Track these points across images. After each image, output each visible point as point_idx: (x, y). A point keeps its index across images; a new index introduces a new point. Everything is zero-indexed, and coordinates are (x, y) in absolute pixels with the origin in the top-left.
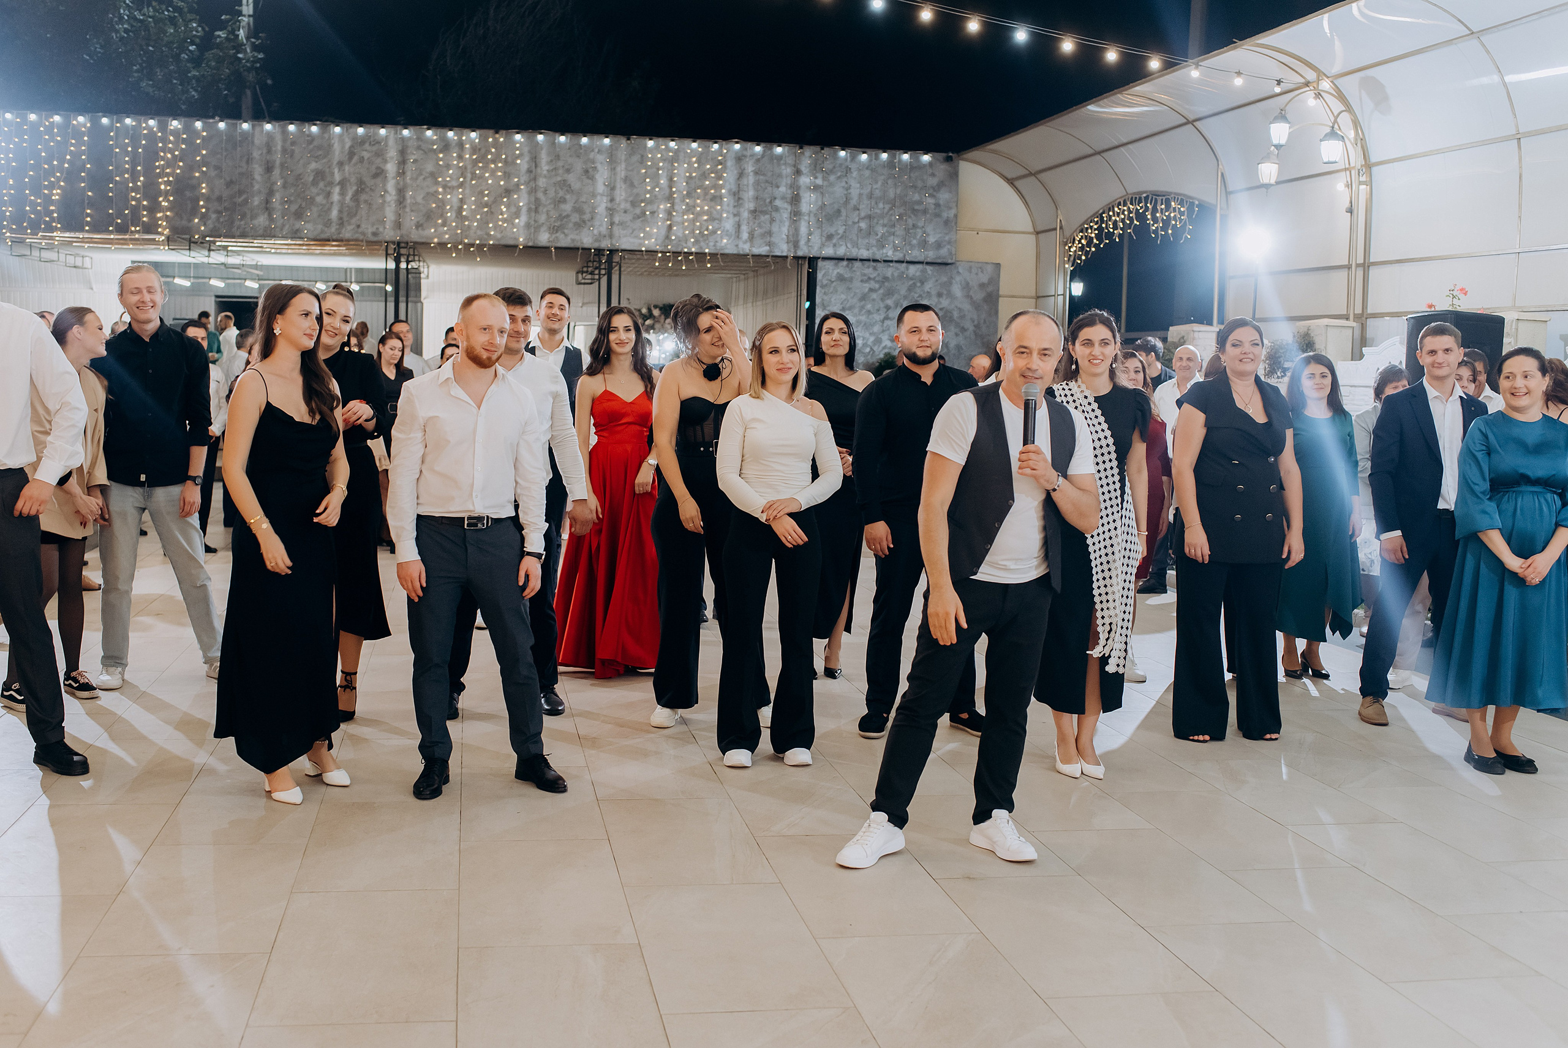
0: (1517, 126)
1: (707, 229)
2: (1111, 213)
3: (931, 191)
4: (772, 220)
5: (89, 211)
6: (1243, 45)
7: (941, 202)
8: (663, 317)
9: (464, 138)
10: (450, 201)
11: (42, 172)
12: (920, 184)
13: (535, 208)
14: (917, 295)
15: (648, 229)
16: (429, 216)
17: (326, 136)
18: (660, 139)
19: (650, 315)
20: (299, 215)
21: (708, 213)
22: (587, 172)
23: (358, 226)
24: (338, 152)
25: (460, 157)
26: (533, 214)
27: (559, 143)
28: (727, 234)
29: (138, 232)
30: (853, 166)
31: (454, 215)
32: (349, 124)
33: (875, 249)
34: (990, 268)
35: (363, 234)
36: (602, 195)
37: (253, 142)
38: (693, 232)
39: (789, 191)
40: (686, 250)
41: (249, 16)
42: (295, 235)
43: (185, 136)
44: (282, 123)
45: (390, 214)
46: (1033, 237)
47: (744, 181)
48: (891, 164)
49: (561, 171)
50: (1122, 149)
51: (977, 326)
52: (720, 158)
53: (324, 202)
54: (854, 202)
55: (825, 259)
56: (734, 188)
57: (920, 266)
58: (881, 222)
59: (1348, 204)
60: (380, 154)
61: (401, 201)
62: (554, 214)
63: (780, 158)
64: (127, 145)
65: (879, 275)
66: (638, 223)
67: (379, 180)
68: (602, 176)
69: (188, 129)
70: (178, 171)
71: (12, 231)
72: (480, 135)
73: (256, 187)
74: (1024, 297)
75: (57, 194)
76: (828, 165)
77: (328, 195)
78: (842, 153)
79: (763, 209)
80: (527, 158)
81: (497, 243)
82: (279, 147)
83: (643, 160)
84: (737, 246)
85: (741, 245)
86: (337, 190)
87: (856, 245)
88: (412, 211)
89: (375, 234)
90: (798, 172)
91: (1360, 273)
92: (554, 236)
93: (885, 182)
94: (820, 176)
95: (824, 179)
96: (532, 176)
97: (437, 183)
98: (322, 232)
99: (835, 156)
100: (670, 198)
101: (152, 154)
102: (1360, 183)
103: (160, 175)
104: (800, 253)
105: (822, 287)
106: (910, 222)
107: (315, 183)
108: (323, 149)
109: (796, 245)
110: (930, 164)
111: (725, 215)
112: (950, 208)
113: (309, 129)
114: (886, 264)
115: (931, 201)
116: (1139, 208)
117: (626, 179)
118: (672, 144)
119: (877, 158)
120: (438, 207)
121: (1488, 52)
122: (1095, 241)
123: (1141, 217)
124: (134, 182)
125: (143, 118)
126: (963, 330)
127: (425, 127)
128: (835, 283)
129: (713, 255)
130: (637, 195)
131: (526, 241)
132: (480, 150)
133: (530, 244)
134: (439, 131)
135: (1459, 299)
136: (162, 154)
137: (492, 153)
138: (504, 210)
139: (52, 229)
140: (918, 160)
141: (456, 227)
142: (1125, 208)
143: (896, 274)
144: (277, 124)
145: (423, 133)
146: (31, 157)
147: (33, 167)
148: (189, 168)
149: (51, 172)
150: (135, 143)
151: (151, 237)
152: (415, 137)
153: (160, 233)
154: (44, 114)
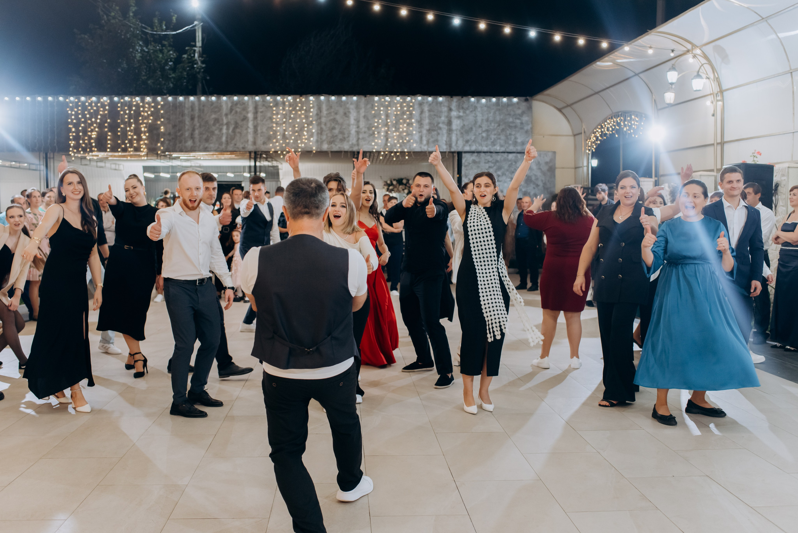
0: (790, 66)
1: (406, 140)
2: (606, 123)
3: (518, 116)
4: (438, 134)
5: (109, 142)
6: (651, 33)
7: (524, 122)
8: (398, 185)
9: (285, 100)
10: (279, 131)
11: (87, 125)
12: (512, 113)
13: (320, 132)
14: (513, 169)
15: (376, 141)
16: (269, 139)
17: (219, 102)
18: (381, 97)
19: (392, 184)
20: (207, 140)
21: (406, 132)
22: (345, 114)
23: (235, 145)
24: (225, 109)
25: (284, 109)
26: (319, 135)
27: (332, 100)
28: (415, 142)
29: (132, 151)
30: (478, 105)
31: (281, 137)
32: (230, 96)
33: (490, 147)
34: (550, 154)
35: (238, 148)
36: (353, 125)
37: (185, 107)
38: (398, 141)
39: (446, 119)
40: (395, 150)
41: (200, 47)
42: (205, 150)
43: (153, 105)
44: (198, 96)
45: (250, 138)
46: (572, 138)
47: (424, 115)
48: (497, 104)
49: (333, 114)
50: (608, 90)
51: (545, 184)
52: (411, 104)
53: (219, 133)
54: (479, 123)
55: (466, 152)
56: (418, 119)
57: (514, 154)
58: (493, 133)
59: (712, 112)
60: (245, 109)
61: (256, 131)
62: (330, 135)
63: (441, 103)
64: (126, 110)
65: (493, 159)
66: (371, 138)
67: (245, 122)
68: (353, 115)
70: (150, 121)
71: (74, 152)
72: (293, 98)
73: (187, 127)
74: (568, 168)
75: (95, 135)
76: (465, 106)
77: (221, 130)
78: (473, 99)
79: (433, 129)
80: (316, 108)
81: (302, 150)
82: (197, 108)
83: (373, 107)
84: (421, 147)
85: (423, 147)
86: (225, 127)
87: (481, 145)
88: (261, 136)
89: (243, 148)
90: (450, 110)
91: (719, 147)
92: (330, 146)
93: (495, 113)
94: (461, 111)
95: (464, 112)
96: (319, 117)
97: (273, 122)
98: (218, 148)
99: (469, 101)
100: (386, 125)
101: (138, 113)
102: (718, 101)
103: (141, 124)
104: (453, 150)
105: (465, 166)
106: (508, 132)
107: (214, 124)
108: (217, 108)
109: (450, 146)
110: (518, 103)
111: (414, 132)
112: (528, 124)
113: (211, 99)
114: (497, 154)
115: (518, 121)
116: (618, 120)
117: (365, 117)
118: (387, 98)
119: (490, 101)
120: (273, 134)
121: (772, 28)
122: (600, 138)
123: (618, 124)
124: (130, 128)
125: (133, 97)
126: (538, 186)
127: (266, 95)
128: (471, 165)
129: (409, 152)
130: (371, 124)
131: (317, 149)
132: (293, 105)
133: (319, 150)
134: (273, 97)
135: (757, 157)
136: (142, 113)
137: (299, 107)
138: (305, 133)
139: (92, 151)
140: (511, 101)
141: (283, 143)
142: (612, 120)
143: (502, 159)
144: (196, 97)
145: (266, 98)
146: (82, 118)
147: (83, 122)
148: (155, 120)
149: (92, 124)
150: (130, 109)
151: (138, 153)
152: (261, 100)
153: (142, 152)
154: (88, 97)
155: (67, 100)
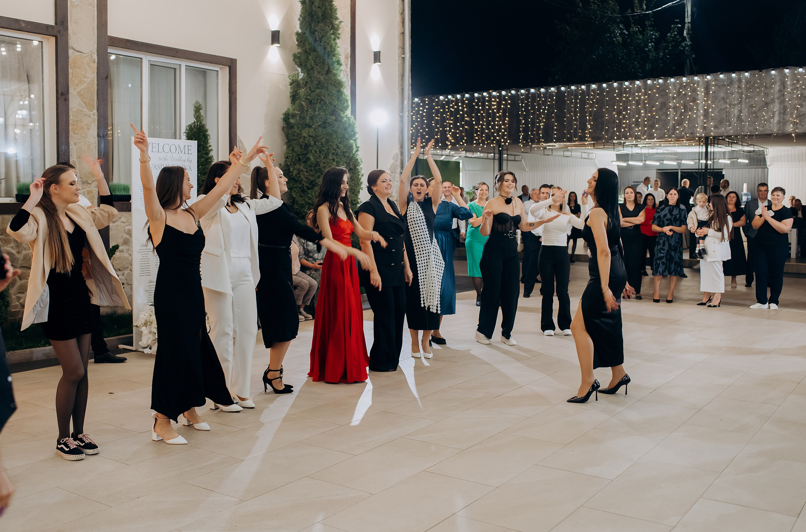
5: (555, 132)
9: (741, 76)
10: (733, 112)
11: (536, 116)
13: (783, 112)
16: (721, 122)
17: (666, 84)
23: (683, 130)
24: (672, 92)
26: (782, 115)
27: (799, 73)
29: (576, 141)
31: (735, 120)
32: (678, 77)
35: (685, 134)
37: (630, 92)
41: (689, 23)
42: (651, 137)
43: (598, 92)
44: (644, 80)
45: (700, 121)
49: (799, 89)
53: (666, 118)
60: (694, 90)
61: (706, 114)
62: (794, 114)
64: (573, 99)
67: (693, 105)
69: (600, 88)
70: (595, 109)
71: (523, 144)
72: (751, 74)
75: (542, 125)
77: (667, 116)
80: (778, 84)
81: (760, 133)
82: (642, 93)
86: (672, 111)
88: (712, 119)
89: (692, 133)
92: (795, 128)
96: (782, 93)
97: (726, 103)
98: (665, 134)
101: (583, 102)
103: (587, 112)
107: (661, 109)
108: (663, 90)
113: (658, 81)
120: (726, 116)
124: (575, 117)
125: (579, 85)
127: (719, 73)
131: (778, 131)
133: (780, 132)
134: (727, 74)
136: (588, 102)
137: (757, 83)
138: (765, 114)
139: (539, 142)
141: (737, 126)
144: (642, 81)
145: (718, 76)
146: (531, 109)
147: (532, 114)
148: (601, 107)
149: (539, 116)
150: (576, 98)
151: (581, 143)
152: (713, 79)
153: (586, 141)
154: (537, 88)
155: (519, 93)
